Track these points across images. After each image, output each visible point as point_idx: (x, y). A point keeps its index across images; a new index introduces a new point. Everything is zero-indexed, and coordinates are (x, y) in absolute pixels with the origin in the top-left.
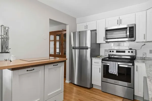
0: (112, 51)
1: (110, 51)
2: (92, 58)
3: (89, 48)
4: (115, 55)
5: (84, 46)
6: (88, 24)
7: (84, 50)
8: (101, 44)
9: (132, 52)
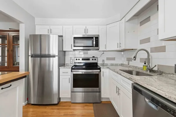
0: (78, 59)
1: (77, 59)
2: (60, 68)
3: (57, 56)
4: (81, 63)
5: (47, 53)
6: (52, 27)
7: (47, 58)
8: (66, 52)
9: (95, 60)
